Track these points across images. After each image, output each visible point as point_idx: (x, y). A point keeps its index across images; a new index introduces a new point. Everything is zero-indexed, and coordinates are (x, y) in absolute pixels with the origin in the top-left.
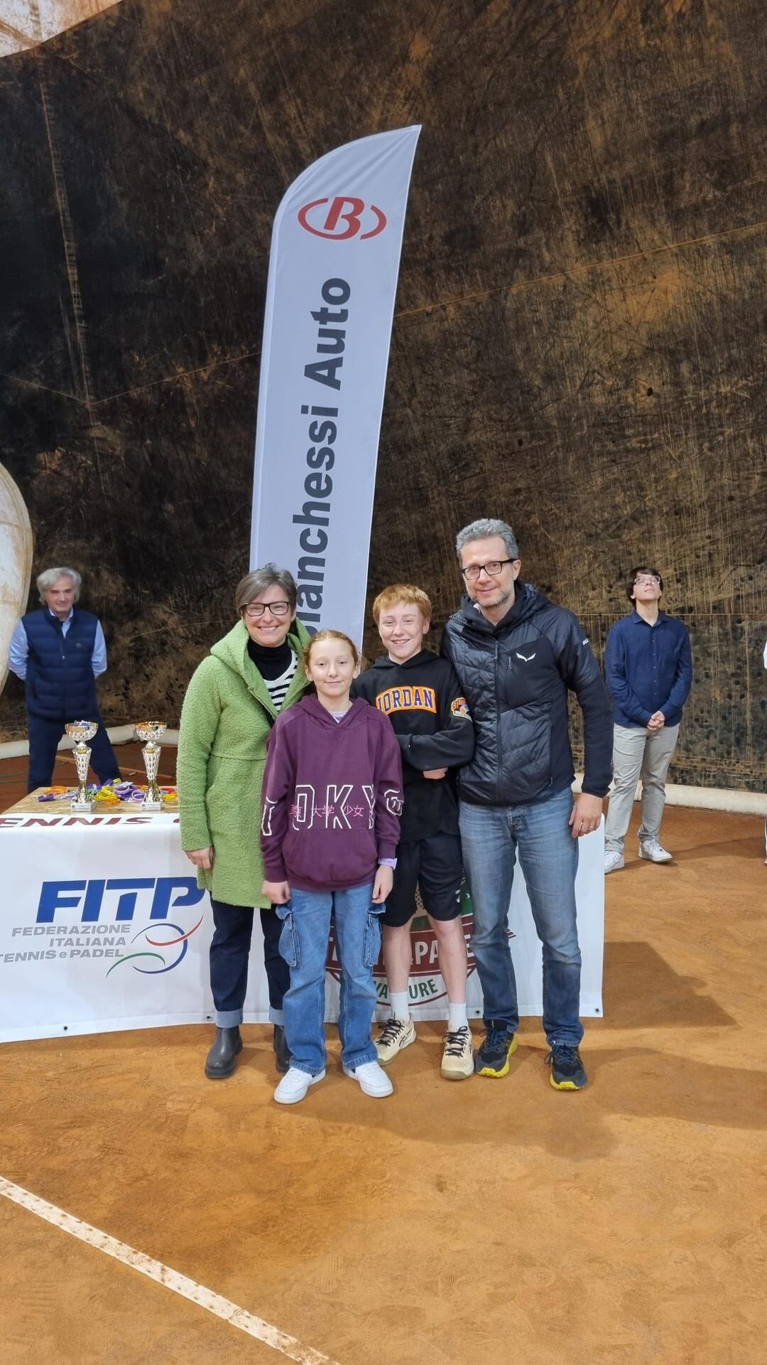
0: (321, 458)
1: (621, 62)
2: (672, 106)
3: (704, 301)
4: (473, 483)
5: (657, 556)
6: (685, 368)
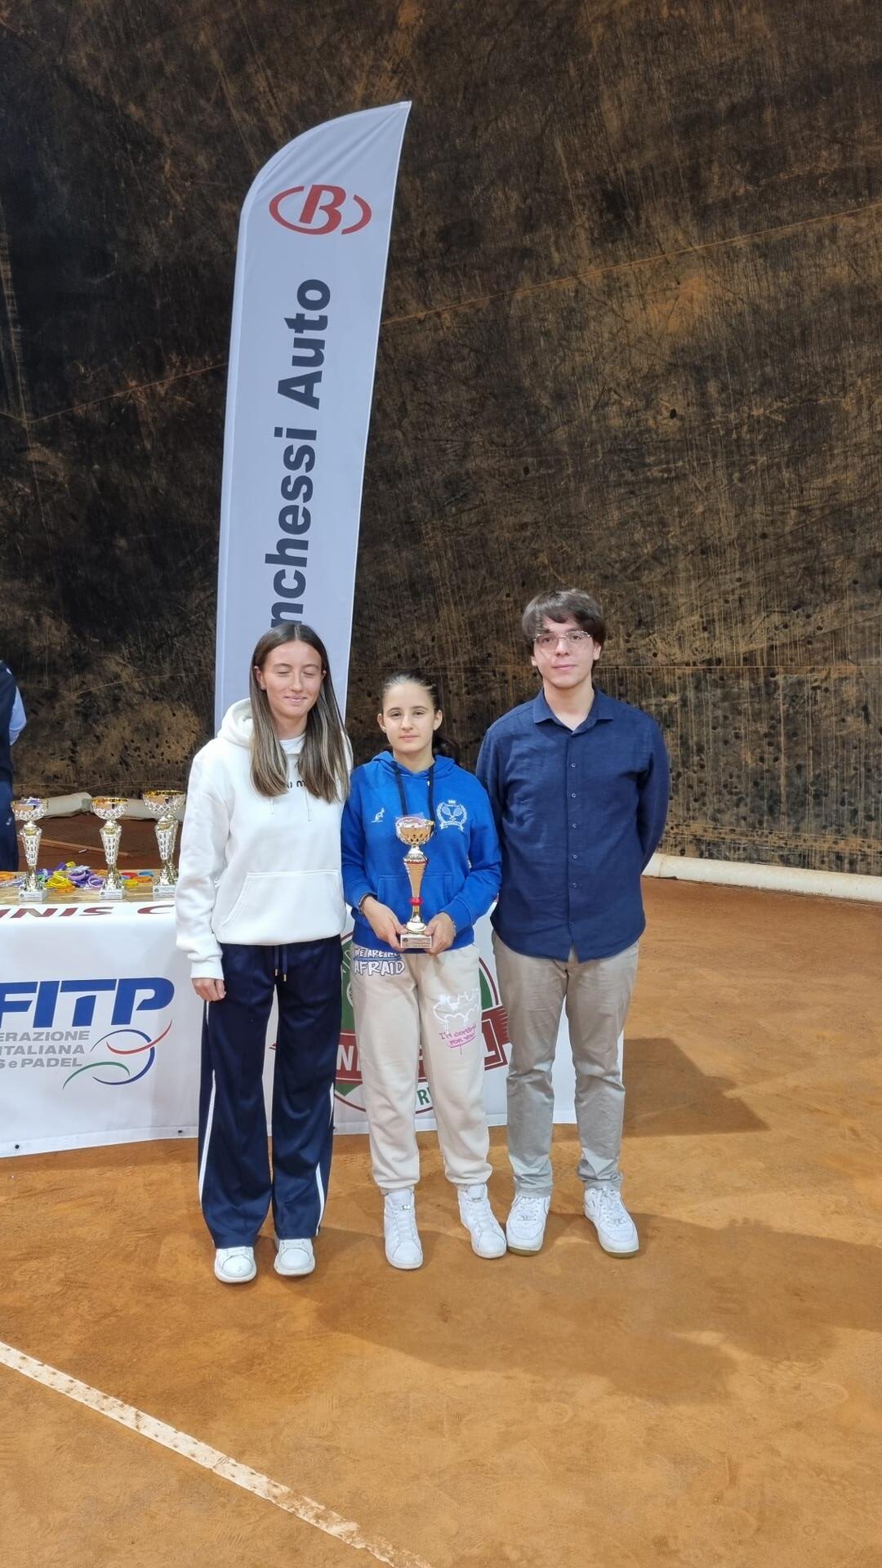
0: (298, 489)
1: (640, 35)
2: (699, 87)
3: (734, 311)
4: (473, 516)
5: (682, 600)
6: (712, 388)
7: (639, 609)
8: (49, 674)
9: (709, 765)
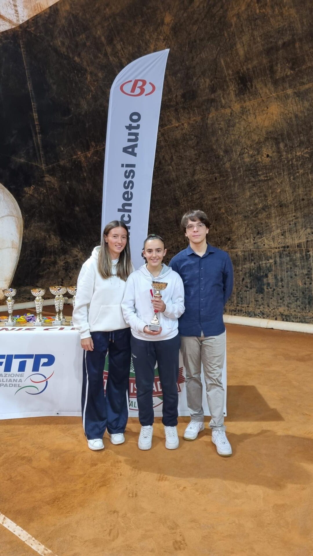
0: (129, 185)
1: (249, 20)
2: (271, 37)
3: (288, 117)
4: (197, 196)
5: (273, 224)
6: (282, 145)
7: (258, 228)
8: (53, 255)
9: (285, 286)
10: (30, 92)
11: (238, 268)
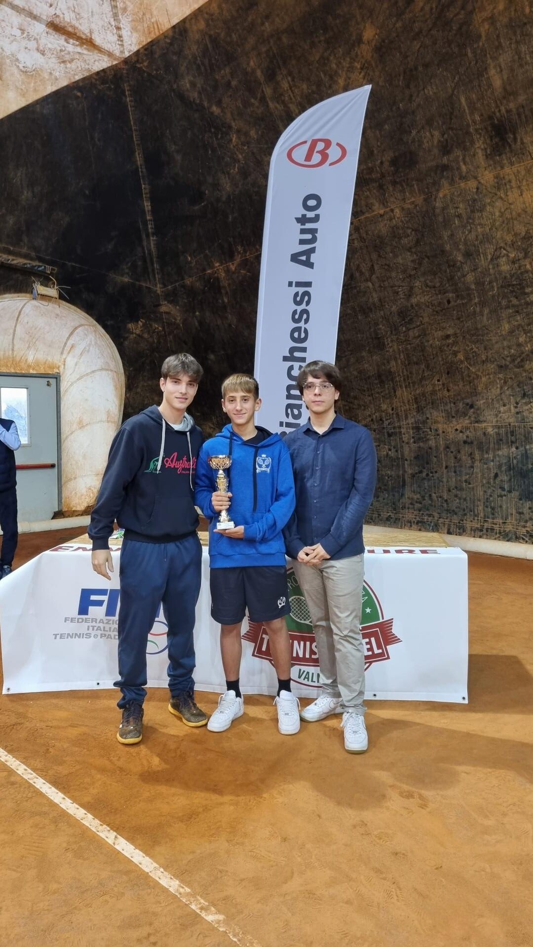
0: (301, 317)
1: (512, 26)
4: (416, 332)
7: (523, 386)
10: (139, 167)
11: (486, 456)
